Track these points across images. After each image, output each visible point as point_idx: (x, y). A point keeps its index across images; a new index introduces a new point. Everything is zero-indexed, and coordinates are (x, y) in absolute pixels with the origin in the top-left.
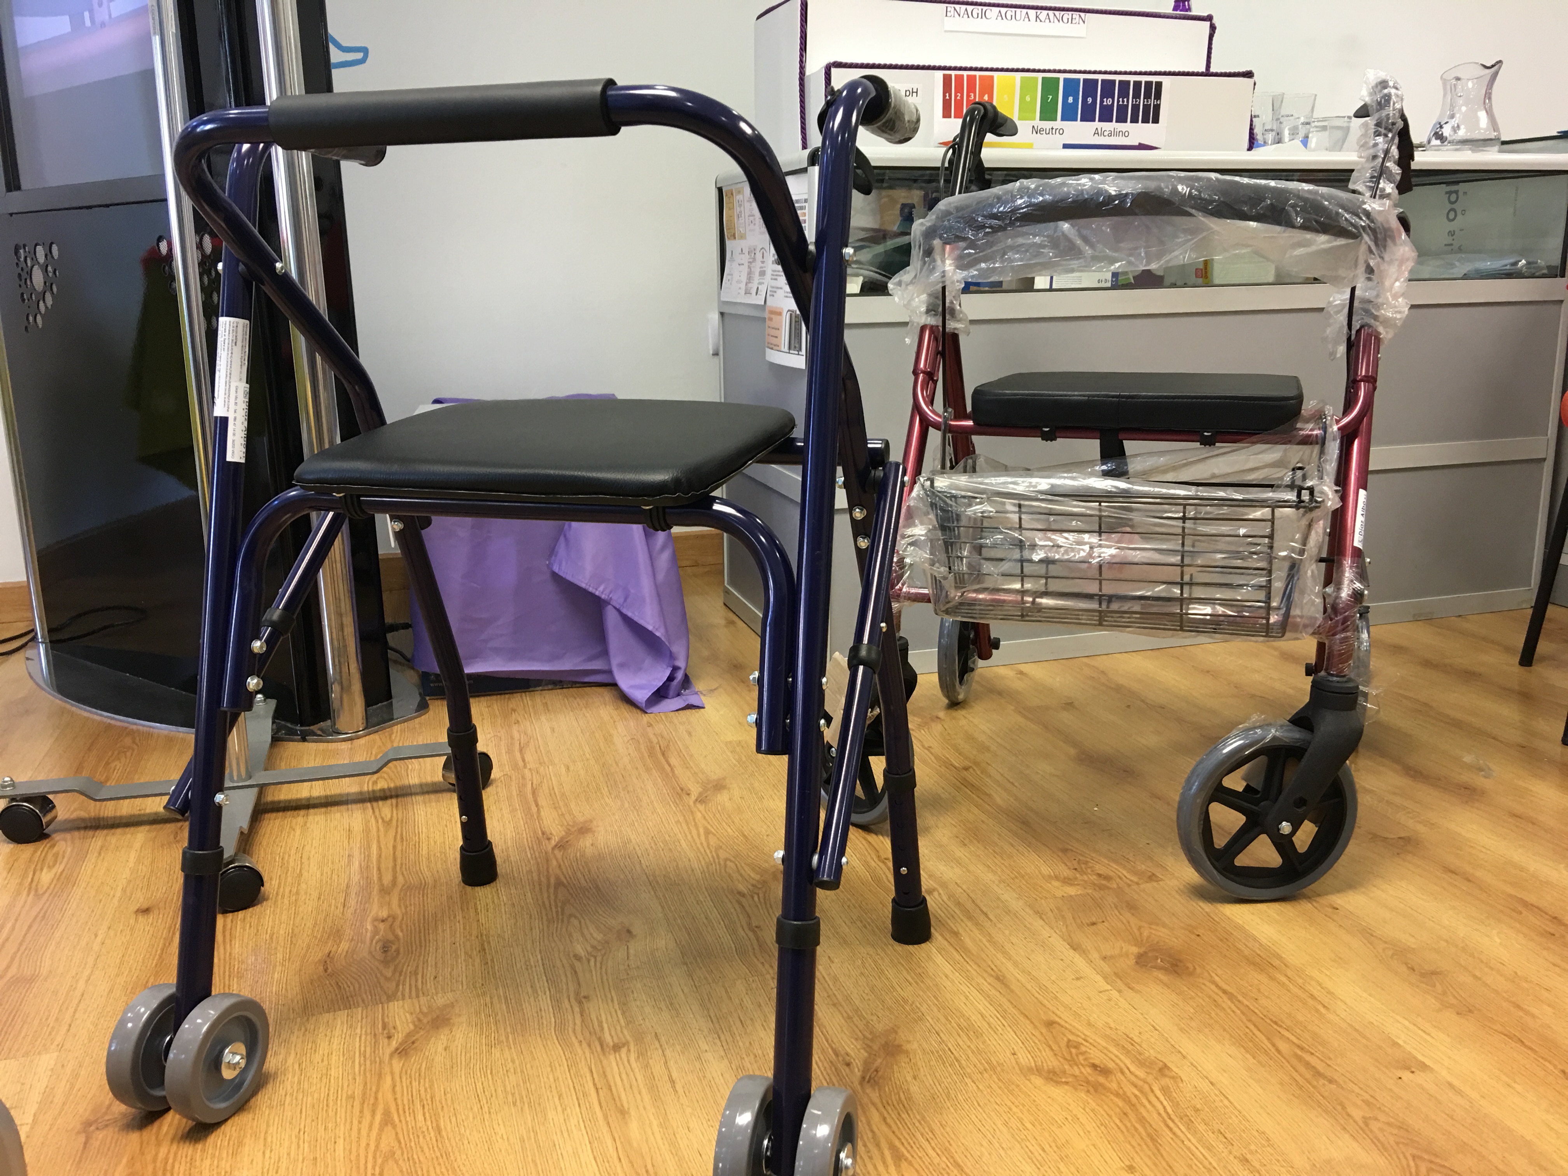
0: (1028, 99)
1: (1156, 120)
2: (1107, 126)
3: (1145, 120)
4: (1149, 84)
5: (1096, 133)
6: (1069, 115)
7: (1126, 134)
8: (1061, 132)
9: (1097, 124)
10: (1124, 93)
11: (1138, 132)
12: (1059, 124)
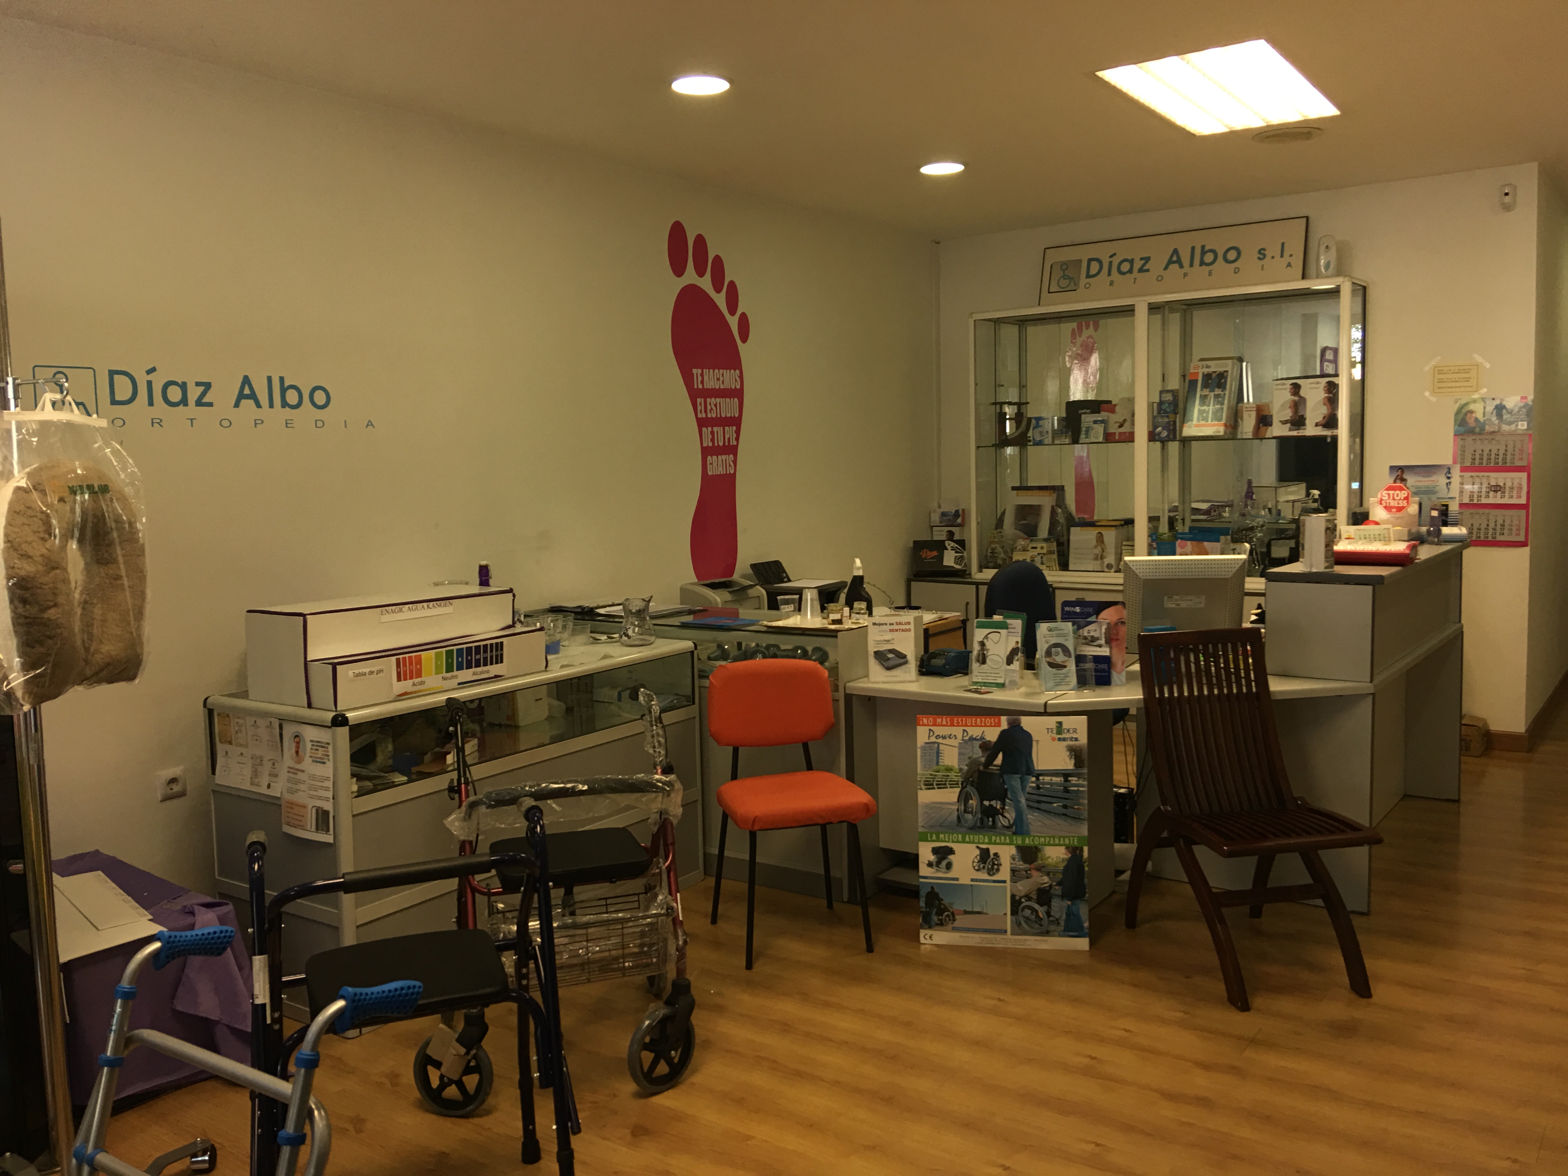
0: (439, 663)
1: (502, 662)
2: (479, 669)
3: (497, 663)
4: (497, 644)
5: (474, 674)
6: (460, 668)
7: (488, 672)
8: (456, 677)
9: (474, 670)
10: (485, 651)
11: (494, 669)
12: (455, 673)
